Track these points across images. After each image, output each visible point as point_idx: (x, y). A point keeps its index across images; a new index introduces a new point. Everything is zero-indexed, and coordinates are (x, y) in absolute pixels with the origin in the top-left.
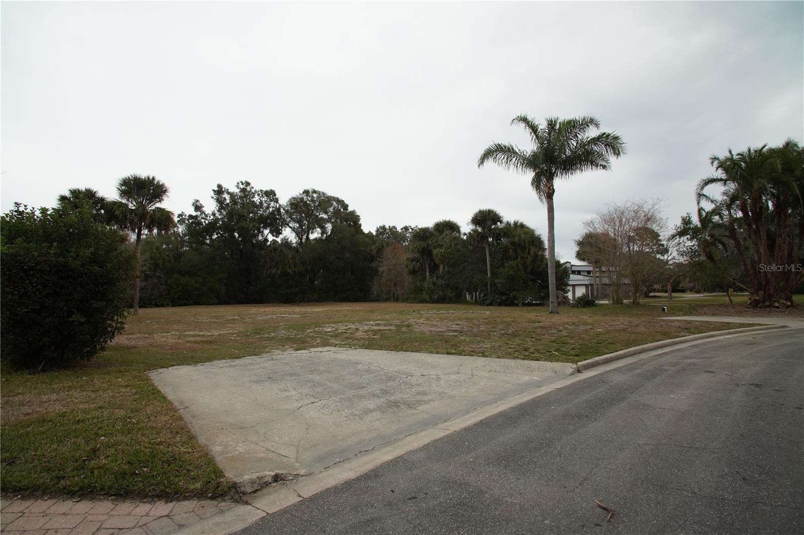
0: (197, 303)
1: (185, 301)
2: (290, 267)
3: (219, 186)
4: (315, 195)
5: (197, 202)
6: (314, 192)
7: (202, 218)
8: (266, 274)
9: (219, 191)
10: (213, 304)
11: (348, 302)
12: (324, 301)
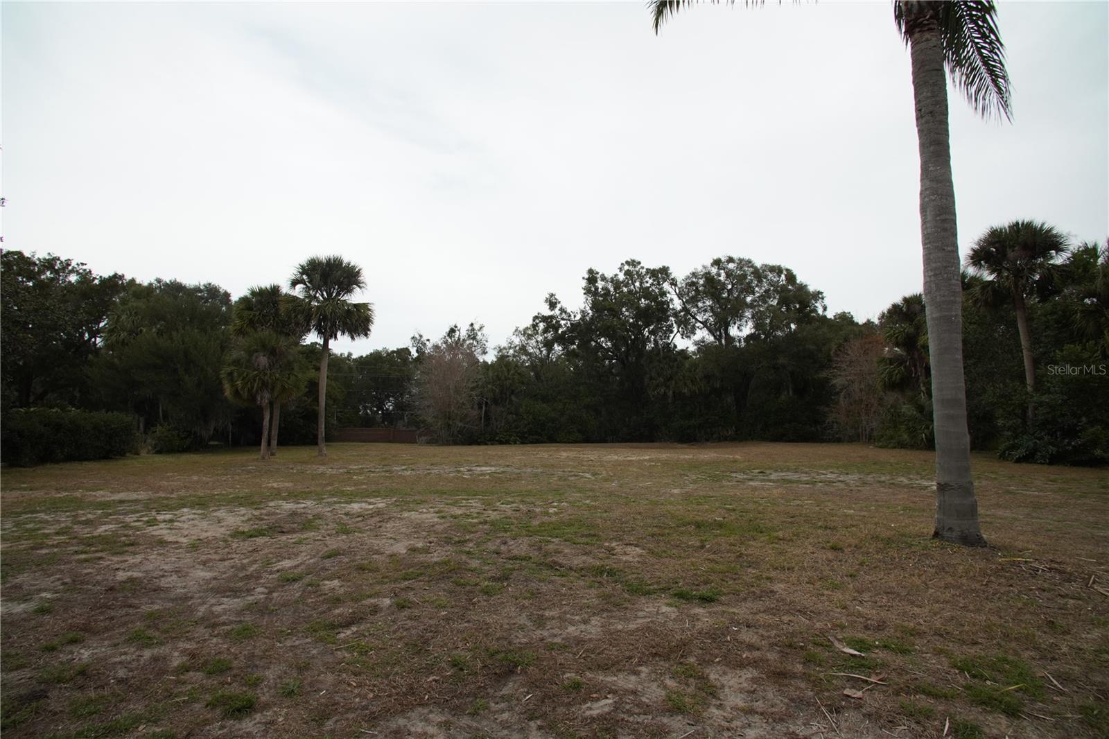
0: (552, 440)
1: (537, 437)
2: (685, 384)
3: (591, 271)
4: (731, 266)
5: (551, 296)
6: (731, 260)
7: (563, 319)
8: (653, 396)
9: (592, 278)
10: (575, 442)
11: (786, 441)
12: (746, 440)
